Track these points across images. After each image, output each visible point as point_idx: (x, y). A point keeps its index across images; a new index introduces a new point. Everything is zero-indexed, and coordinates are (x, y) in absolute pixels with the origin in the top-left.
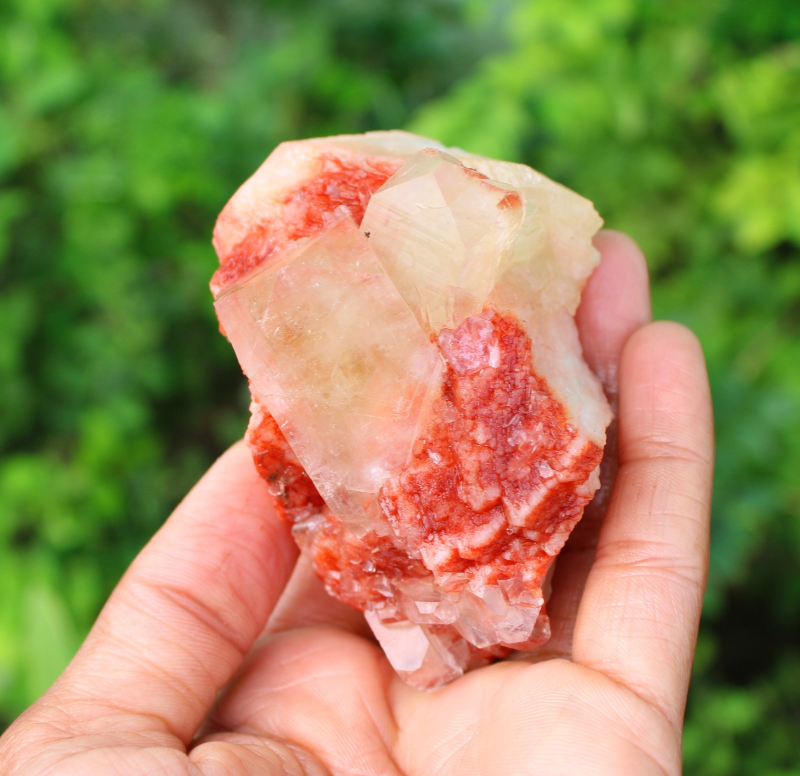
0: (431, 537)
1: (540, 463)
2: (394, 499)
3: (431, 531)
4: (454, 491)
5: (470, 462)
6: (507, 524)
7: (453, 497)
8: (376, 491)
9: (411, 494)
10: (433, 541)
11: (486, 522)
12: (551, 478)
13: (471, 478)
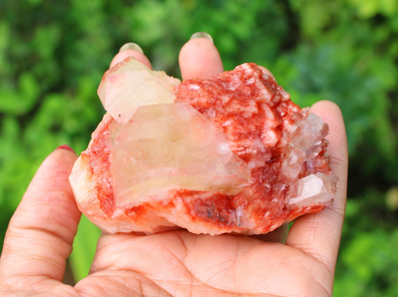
0: (262, 137)
1: (247, 82)
2: (239, 147)
3: (260, 135)
4: (246, 119)
5: (235, 107)
6: (268, 104)
7: (248, 120)
8: (232, 154)
9: (240, 137)
10: (264, 137)
11: (264, 111)
12: (255, 80)
13: (242, 109)
